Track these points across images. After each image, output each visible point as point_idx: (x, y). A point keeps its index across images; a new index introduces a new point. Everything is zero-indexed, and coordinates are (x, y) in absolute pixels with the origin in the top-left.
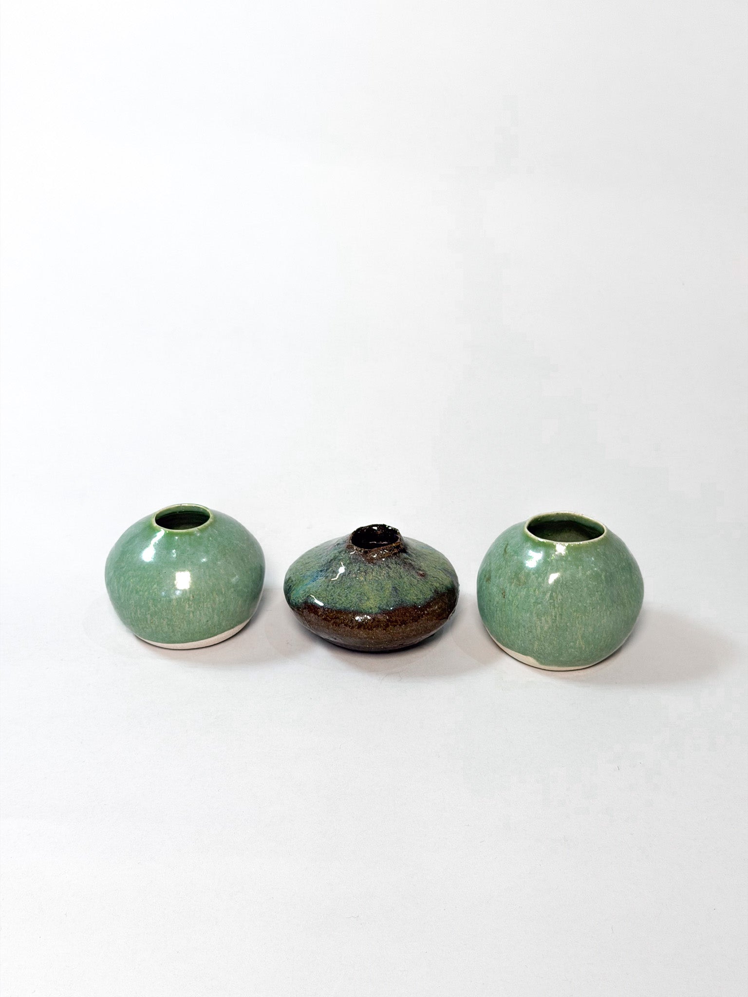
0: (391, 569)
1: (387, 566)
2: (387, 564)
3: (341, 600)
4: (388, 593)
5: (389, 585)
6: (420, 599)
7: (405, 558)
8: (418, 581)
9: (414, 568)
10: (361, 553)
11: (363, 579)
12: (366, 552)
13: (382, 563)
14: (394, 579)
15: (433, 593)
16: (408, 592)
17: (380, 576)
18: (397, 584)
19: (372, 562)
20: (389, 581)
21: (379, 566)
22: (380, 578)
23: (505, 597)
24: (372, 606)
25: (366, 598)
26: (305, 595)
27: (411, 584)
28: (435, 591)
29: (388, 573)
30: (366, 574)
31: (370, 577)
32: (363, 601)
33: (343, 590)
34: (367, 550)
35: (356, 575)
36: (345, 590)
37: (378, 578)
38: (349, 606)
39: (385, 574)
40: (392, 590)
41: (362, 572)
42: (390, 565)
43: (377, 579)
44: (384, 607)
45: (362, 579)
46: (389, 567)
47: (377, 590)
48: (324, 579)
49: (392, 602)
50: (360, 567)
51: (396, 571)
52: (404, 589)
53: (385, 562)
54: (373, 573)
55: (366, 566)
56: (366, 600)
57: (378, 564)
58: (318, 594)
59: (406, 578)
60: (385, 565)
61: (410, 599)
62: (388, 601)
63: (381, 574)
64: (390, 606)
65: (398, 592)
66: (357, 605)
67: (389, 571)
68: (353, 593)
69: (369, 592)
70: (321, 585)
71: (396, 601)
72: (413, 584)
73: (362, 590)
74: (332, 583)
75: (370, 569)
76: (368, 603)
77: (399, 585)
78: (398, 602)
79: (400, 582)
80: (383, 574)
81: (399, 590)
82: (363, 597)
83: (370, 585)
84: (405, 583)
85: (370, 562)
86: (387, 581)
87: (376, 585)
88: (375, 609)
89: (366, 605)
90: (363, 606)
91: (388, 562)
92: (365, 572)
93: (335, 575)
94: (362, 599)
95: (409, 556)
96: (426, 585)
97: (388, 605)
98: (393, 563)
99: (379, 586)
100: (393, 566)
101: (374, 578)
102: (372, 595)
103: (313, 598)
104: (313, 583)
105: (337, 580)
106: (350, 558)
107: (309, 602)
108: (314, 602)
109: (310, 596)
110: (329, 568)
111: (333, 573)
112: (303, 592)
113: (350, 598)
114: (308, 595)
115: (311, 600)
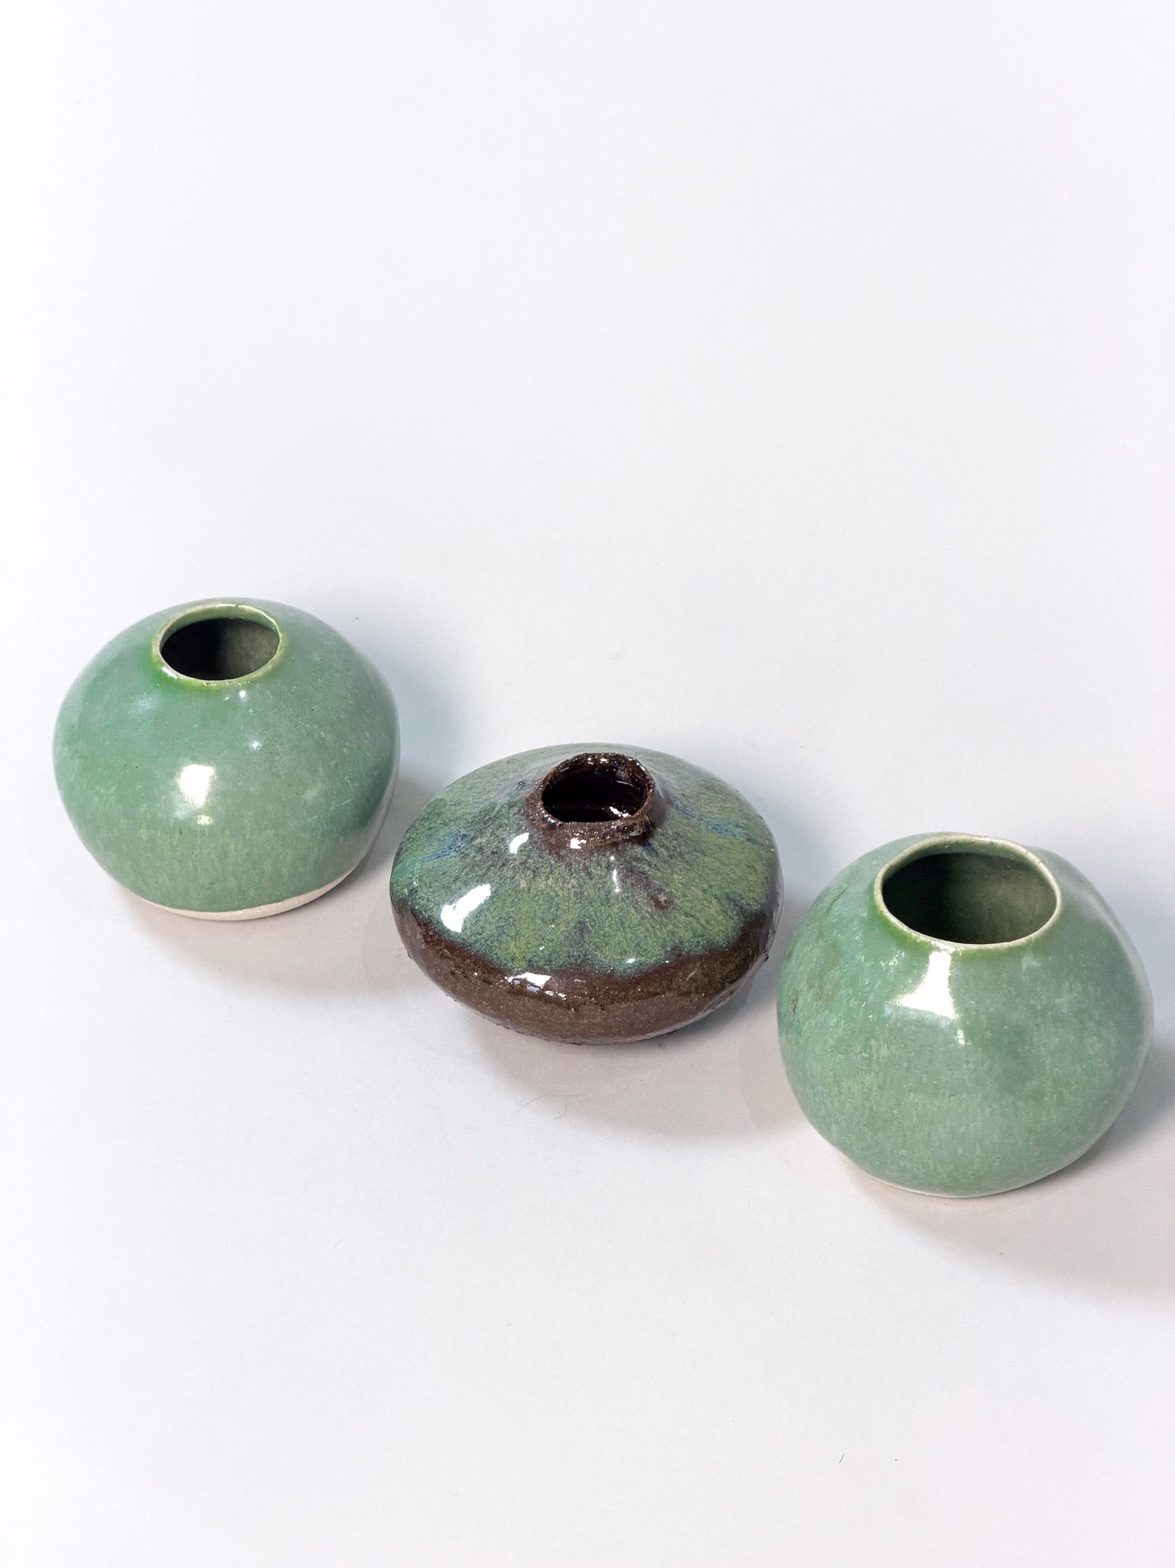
0: (591, 879)
1: (586, 868)
2: (587, 864)
4: (563, 932)
5: (571, 915)
7: (637, 859)
8: (643, 918)
9: (647, 886)
11: (525, 885)
13: (575, 860)
14: (590, 903)
15: (666, 952)
16: (606, 939)
17: (561, 888)
18: (590, 916)
19: (557, 853)
20: (577, 906)
21: (569, 865)
22: (560, 893)
24: (517, 955)
25: (513, 934)
27: (623, 923)
28: (674, 949)
29: (580, 886)
30: (535, 876)
31: (541, 884)
32: (504, 937)
35: (515, 873)
37: (555, 892)
39: (573, 887)
40: (575, 927)
41: (528, 869)
42: (592, 869)
43: (553, 894)
44: (541, 963)
45: (523, 884)
46: (589, 874)
47: (542, 919)
48: (458, 859)
49: (562, 957)
50: (529, 857)
51: (599, 885)
52: (602, 932)
53: (585, 859)
54: (548, 878)
55: (542, 858)
56: (511, 937)
57: (568, 859)
58: (431, 890)
59: (617, 906)
60: (581, 865)
61: (605, 958)
62: (555, 952)
63: (565, 885)
64: (554, 963)
65: (586, 936)
66: (489, 942)
67: (584, 882)
68: (493, 914)
69: (525, 919)
70: (446, 872)
71: (573, 956)
72: (627, 924)
73: (513, 911)
74: (467, 874)
75: (547, 868)
76: (512, 945)
77: (595, 918)
78: (576, 960)
79: (598, 914)
80: (570, 886)
81: (589, 932)
82: (509, 928)
83: (534, 904)
84: (610, 919)
85: (554, 852)
86: (572, 905)
87: (547, 907)
88: (521, 963)
89: (507, 949)
90: (500, 948)
91: (591, 861)
92: (534, 871)
93: (479, 857)
94: (504, 933)
95: (650, 854)
96: (657, 931)
97: (551, 961)
98: (600, 865)
99: (552, 910)
100: (599, 872)
101: (548, 890)
102: (528, 929)
103: (420, 898)
104: (436, 860)
105: (477, 872)
106: (520, 829)
107: (410, 903)
108: (417, 908)
109: (416, 891)
110: (477, 837)
111: (477, 852)
112: (410, 875)
113: (482, 923)
114: (414, 887)
115: (414, 902)
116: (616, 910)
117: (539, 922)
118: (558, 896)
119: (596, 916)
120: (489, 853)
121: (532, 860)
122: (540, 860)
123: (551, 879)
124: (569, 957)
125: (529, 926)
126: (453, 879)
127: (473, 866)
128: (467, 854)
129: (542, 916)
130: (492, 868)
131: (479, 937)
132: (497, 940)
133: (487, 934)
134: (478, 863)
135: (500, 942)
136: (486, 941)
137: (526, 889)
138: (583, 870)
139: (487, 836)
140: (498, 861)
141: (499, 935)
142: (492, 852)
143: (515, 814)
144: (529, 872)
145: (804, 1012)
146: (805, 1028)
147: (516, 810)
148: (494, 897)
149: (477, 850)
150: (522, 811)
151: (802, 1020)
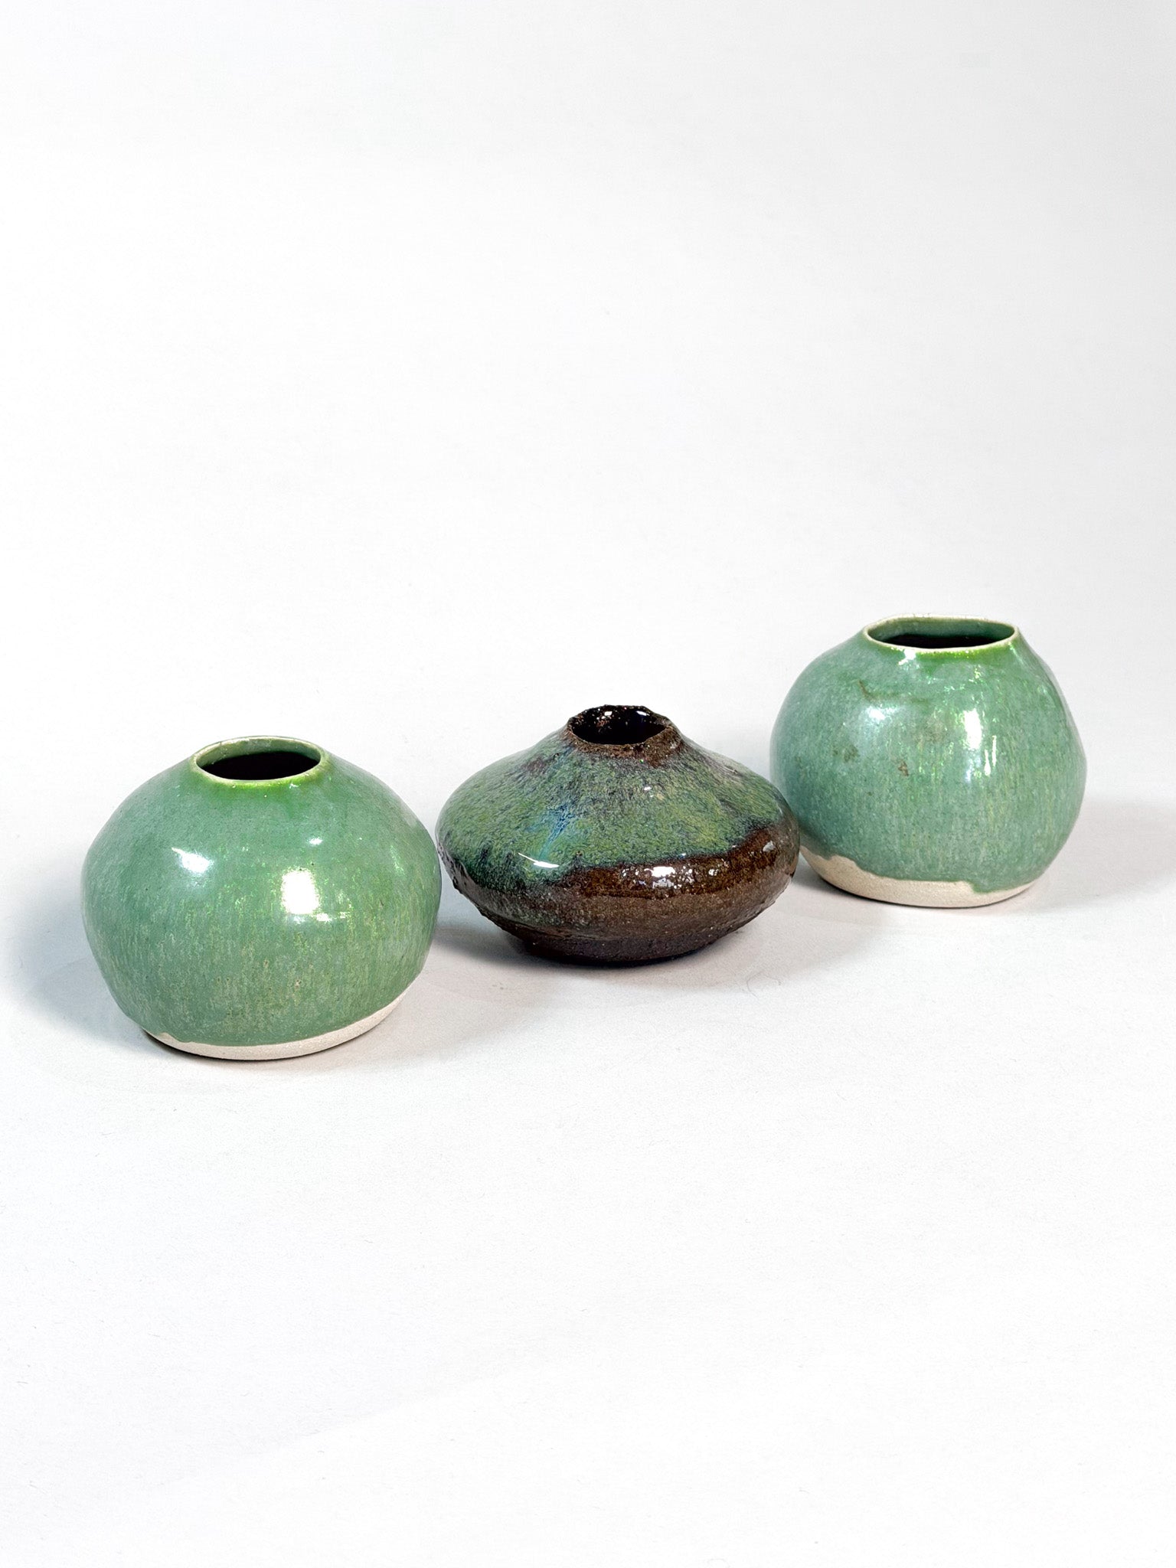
3: (651, 844)
4: (720, 812)
6: (771, 812)
10: (630, 753)
11: (664, 797)
12: (638, 749)
13: (676, 762)
14: (712, 786)
16: (746, 804)
19: (660, 765)
23: (909, 773)
24: (714, 841)
25: (694, 829)
26: (566, 856)
30: (662, 787)
31: (673, 791)
32: (692, 837)
33: (640, 825)
34: (638, 744)
35: (648, 793)
36: (643, 825)
38: (673, 849)
39: (692, 780)
41: (654, 785)
44: (734, 836)
47: (699, 811)
48: (586, 818)
49: (740, 826)
50: (643, 779)
51: (704, 773)
53: (679, 759)
54: (673, 783)
55: (653, 774)
56: (696, 832)
57: (670, 764)
58: (593, 846)
59: (725, 782)
60: (682, 764)
61: (760, 815)
62: (733, 825)
63: (687, 782)
64: (741, 832)
65: (734, 807)
66: (686, 844)
67: (695, 775)
68: (664, 827)
70: (586, 831)
71: (744, 822)
72: (741, 789)
73: (675, 817)
74: (606, 821)
75: (665, 778)
76: (703, 837)
78: (748, 824)
79: (724, 790)
80: (690, 778)
81: (734, 804)
82: (687, 829)
83: (682, 804)
84: (731, 791)
85: (657, 766)
86: (704, 793)
87: (692, 801)
88: (723, 844)
89: (704, 842)
90: (698, 845)
91: (683, 759)
92: (659, 784)
93: (601, 806)
94: (688, 834)
97: (738, 832)
98: (690, 760)
99: (698, 802)
100: (695, 765)
101: (680, 791)
102: (699, 821)
103: (591, 856)
104: (563, 832)
105: (613, 813)
106: (612, 767)
107: (585, 866)
108: (597, 862)
109: (581, 855)
110: (578, 797)
111: (594, 804)
112: (556, 853)
113: (664, 837)
114: (574, 854)
115: (589, 861)
116: (728, 784)
117: (700, 814)
118: (690, 789)
119: (724, 793)
120: (607, 796)
121: (649, 778)
123: (675, 783)
124: (743, 824)
125: (696, 819)
126: (599, 831)
127: (604, 813)
128: (585, 812)
129: (696, 809)
130: (624, 802)
131: (675, 845)
132: (690, 841)
133: (678, 840)
134: (606, 808)
135: (694, 841)
136: (683, 844)
137: (666, 799)
138: (685, 767)
139: (588, 791)
140: (622, 795)
141: (687, 836)
142: (609, 794)
143: (593, 764)
144: (656, 787)
145: (923, 766)
146: (933, 774)
147: (589, 762)
148: (650, 817)
149: (592, 803)
150: (598, 759)
151: (924, 772)
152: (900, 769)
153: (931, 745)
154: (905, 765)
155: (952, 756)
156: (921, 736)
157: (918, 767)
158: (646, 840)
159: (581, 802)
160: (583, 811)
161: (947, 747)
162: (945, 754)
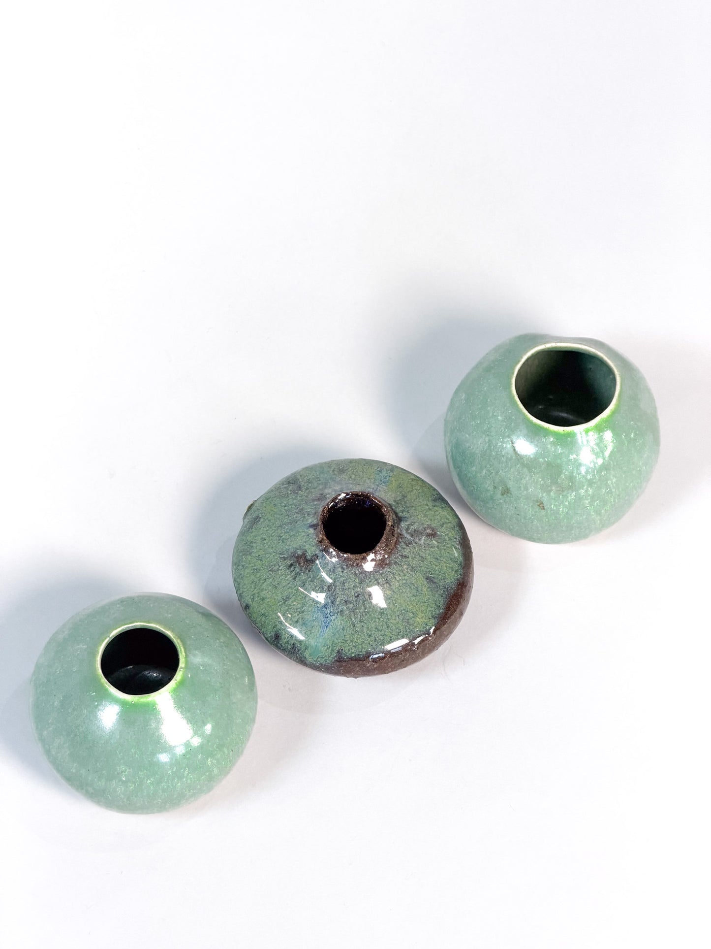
0: (409, 558)
1: (402, 556)
2: (400, 554)
3: (386, 635)
4: (427, 590)
5: (421, 580)
6: (458, 570)
7: (408, 528)
8: (437, 547)
9: (421, 533)
13: (395, 558)
14: (419, 567)
16: (442, 572)
17: (405, 575)
18: (426, 572)
19: (386, 564)
20: (418, 574)
21: (396, 563)
22: (406, 578)
23: (545, 508)
24: (425, 621)
26: (333, 650)
27: (436, 558)
29: (409, 565)
30: (389, 584)
31: (395, 584)
32: (411, 621)
33: (377, 620)
37: (405, 579)
39: (407, 569)
40: (428, 583)
42: (404, 554)
43: (404, 582)
44: (438, 612)
46: (406, 557)
47: (414, 596)
48: (340, 617)
49: (440, 600)
50: (377, 580)
51: (414, 556)
52: (437, 571)
53: (398, 553)
54: (396, 578)
55: (382, 573)
56: (413, 617)
57: (392, 561)
58: (349, 641)
59: (427, 555)
60: (400, 557)
61: (451, 579)
62: (436, 601)
63: (404, 572)
64: (441, 606)
65: (435, 581)
66: (408, 630)
67: (408, 562)
68: (393, 618)
69: (408, 604)
70: (343, 628)
71: (442, 594)
72: (438, 557)
73: (399, 608)
74: (356, 618)
75: (390, 575)
76: (418, 619)
77: (429, 570)
78: (445, 594)
79: (427, 567)
80: (406, 570)
81: (434, 578)
82: (407, 615)
83: (403, 595)
84: (432, 563)
85: (384, 566)
86: (416, 576)
87: (408, 589)
88: (431, 622)
89: (419, 624)
90: (415, 627)
91: (400, 551)
92: (387, 582)
93: (351, 606)
94: (408, 619)
95: (406, 521)
96: (447, 545)
97: (439, 606)
98: (404, 548)
99: (412, 587)
100: (407, 551)
101: (401, 582)
102: (414, 606)
103: (349, 650)
104: (328, 629)
105: (360, 612)
106: (356, 574)
107: (345, 658)
108: (353, 655)
109: (342, 650)
110: (335, 599)
111: (346, 604)
112: (326, 648)
113: (394, 628)
114: (337, 649)
115: (348, 654)
116: (429, 557)
117: (414, 598)
118: (406, 580)
119: (427, 568)
120: (355, 599)
121: (381, 579)
122: (383, 575)
123: (397, 577)
124: (442, 596)
125: (412, 605)
126: (352, 627)
127: (354, 611)
128: (341, 611)
129: (412, 595)
130: (366, 603)
131: (401, 633)
132: (410, 625)
133: (403, 628)
134: (354, 608)
135: (413, 625)
136: (406, 631)
137: (392, 593)
138: (402, 558)
139: (342, 594)
140: (364, 597)
141: (408, 623)
142: (356, 597)
143: (342, 572)
144: (385, 585)
145: (554, 504)
146: (561, 509)
147: (340, 569)
148: (383, 612)
149: (345, 604)
150: (345, 567)
151: (555, 508)
152: (539, 505)
153: (560, 493)
154: (542, 503)
155: (574, 499)
156: (554, 488)
157: (551, 505)
158: (383, 632)
159: (338, 603)
160: (339, 611)
161: (571, 494)
162: (569, 499)
